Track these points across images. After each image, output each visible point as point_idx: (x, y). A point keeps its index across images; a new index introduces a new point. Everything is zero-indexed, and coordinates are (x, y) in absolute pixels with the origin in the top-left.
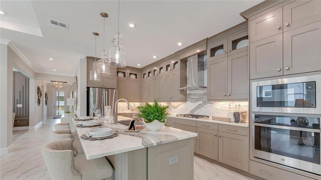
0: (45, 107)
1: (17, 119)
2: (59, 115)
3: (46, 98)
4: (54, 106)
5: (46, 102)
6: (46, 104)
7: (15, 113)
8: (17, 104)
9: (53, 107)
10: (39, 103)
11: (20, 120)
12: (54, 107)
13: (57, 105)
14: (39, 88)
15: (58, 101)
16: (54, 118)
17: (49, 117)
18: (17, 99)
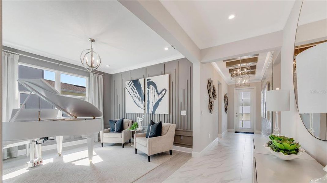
0: (224, 116)
1: (178, 134)
2: (243, 127)
3: (226, 103)
4: (237, 113)
5: (226, 107)
6: (226, 110)
7: (176, 125)
8: (181, 110)
9: (235, 114)
10: (211, 107)
11: (184, 136)
12: (237, 116)
13: (241, 112)
14: (210, 82)
15: (241, 107)
16: (236, 132)
17: (230, 130)
18: (181, 103)
